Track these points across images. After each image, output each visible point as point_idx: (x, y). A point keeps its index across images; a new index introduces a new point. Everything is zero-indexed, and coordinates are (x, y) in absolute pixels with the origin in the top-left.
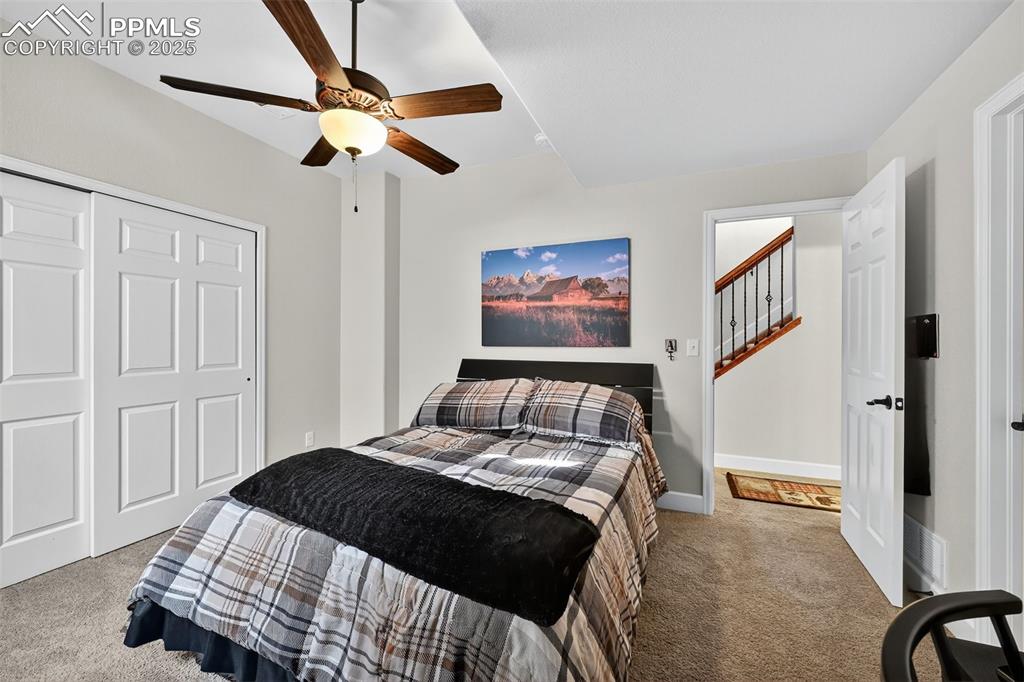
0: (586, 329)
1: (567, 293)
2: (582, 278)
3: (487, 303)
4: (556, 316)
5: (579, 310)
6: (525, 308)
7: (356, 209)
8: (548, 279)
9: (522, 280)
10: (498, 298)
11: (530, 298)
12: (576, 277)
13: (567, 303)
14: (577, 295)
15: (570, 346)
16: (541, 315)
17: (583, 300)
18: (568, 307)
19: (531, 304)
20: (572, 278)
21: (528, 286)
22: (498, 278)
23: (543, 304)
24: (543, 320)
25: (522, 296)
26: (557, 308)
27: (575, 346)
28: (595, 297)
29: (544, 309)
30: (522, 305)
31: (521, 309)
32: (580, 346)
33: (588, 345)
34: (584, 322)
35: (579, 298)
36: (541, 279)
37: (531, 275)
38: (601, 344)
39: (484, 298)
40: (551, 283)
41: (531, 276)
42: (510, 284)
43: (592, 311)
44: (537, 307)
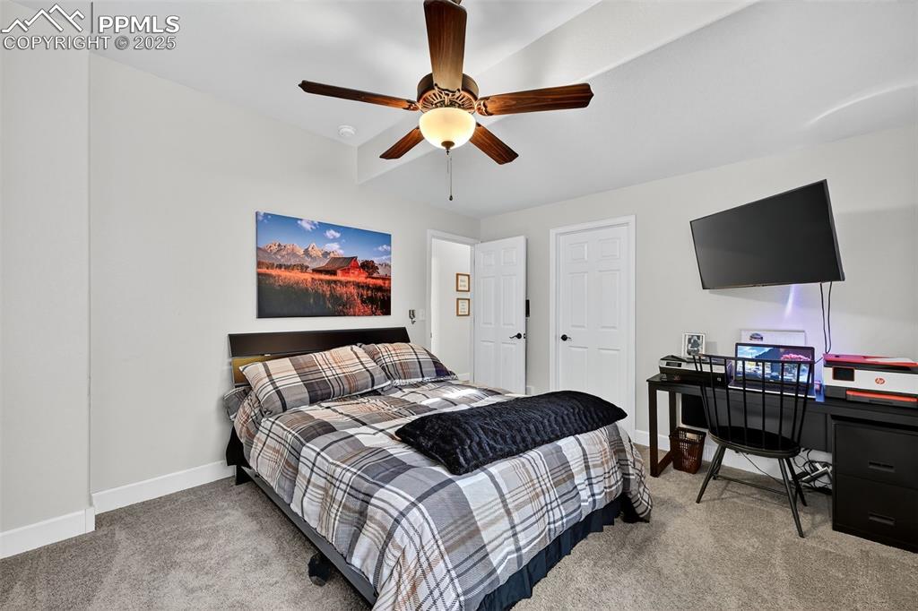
0: (363, 302)
1: (349, 269)
2: (360, 260)
3: (264, 270)
4: (340, 290)
5: (358, 285)
6: (310, 280)
7: (451, 199)
8: (332, 255)
9: (306, 252)
10: (280, 266)
11: (316, 271)
12: (356, 258)
13: (349, 279)
14: (356, 273)
15: (351, 315)
16: (326, 287)
17: (362, 278)
18: (350, 282)
19: (317, 276)
20: (353, 258)
21: (314, 259)
22: (279, 245)
23: (328, 277)
24: (328, 293)
25: (307, 267)
26: (340, 282)
27: (354, 315)
28: (370, 276)
29: (329, 282)
30: (308, 276)
31: (306, 280)
32: (359, 315)
33: (364, 314)
34: (362, 295)
35: (358, 275)
36: (326, 254)
37: (316, 248)
38: (374, 314)
39: (259, 264)
40: (335, 259)
41: (317, 250)
42: (293, 254)
43: (368, 287)
44: (321, 280)
